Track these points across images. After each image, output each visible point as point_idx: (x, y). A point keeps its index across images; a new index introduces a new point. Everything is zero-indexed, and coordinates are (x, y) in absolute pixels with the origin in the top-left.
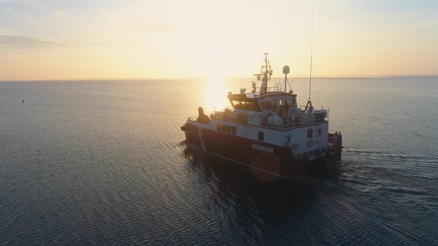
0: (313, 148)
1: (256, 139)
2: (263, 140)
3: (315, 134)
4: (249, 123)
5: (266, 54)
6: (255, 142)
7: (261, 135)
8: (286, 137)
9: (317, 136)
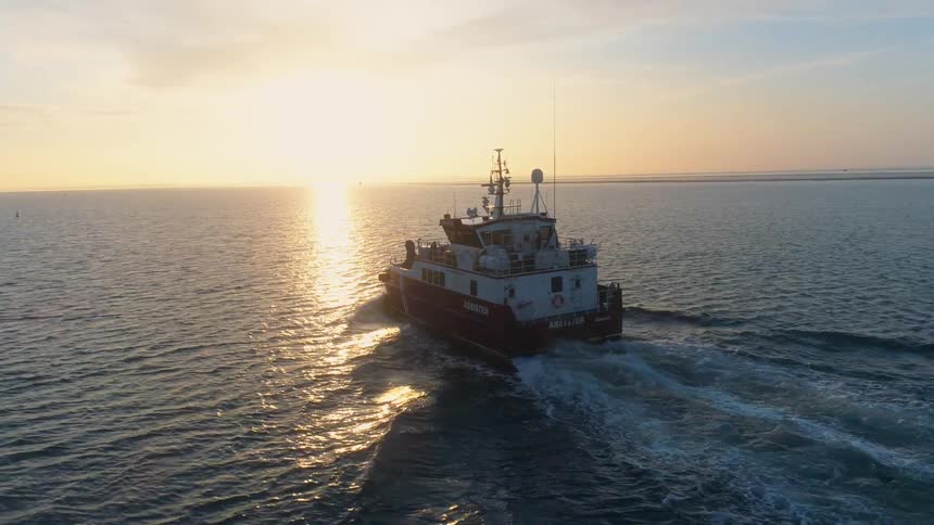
0: (564, 310)
1: (467, 292)
2: (476, 294)
3: (567, 284)
4: (460, 266)
5: (499, 151)
6: (465, 298)
7: (474, 286)
8: (506, 289)
9: (572, 289)
